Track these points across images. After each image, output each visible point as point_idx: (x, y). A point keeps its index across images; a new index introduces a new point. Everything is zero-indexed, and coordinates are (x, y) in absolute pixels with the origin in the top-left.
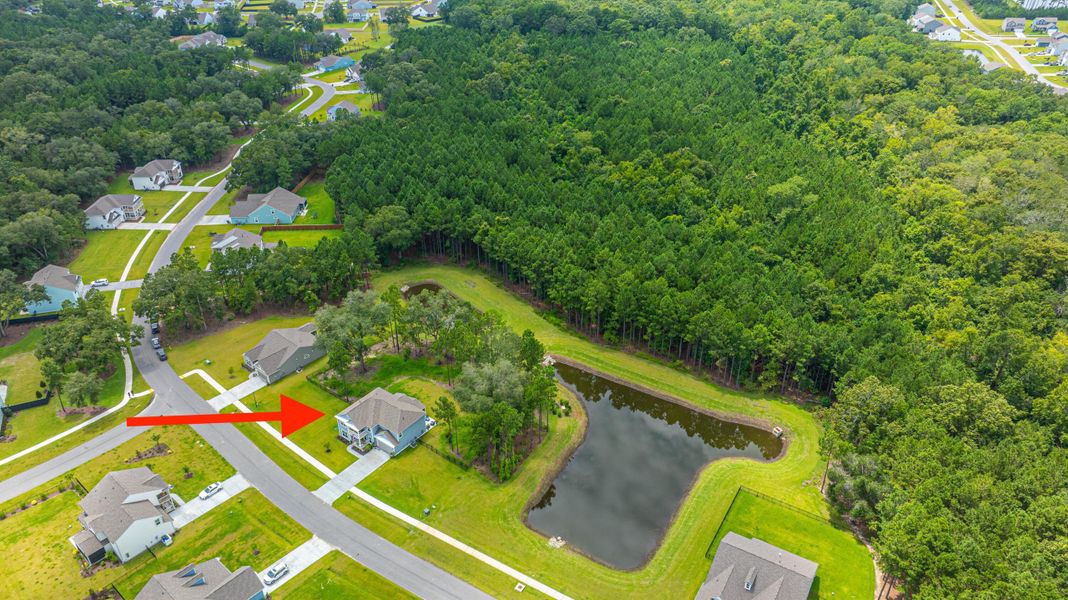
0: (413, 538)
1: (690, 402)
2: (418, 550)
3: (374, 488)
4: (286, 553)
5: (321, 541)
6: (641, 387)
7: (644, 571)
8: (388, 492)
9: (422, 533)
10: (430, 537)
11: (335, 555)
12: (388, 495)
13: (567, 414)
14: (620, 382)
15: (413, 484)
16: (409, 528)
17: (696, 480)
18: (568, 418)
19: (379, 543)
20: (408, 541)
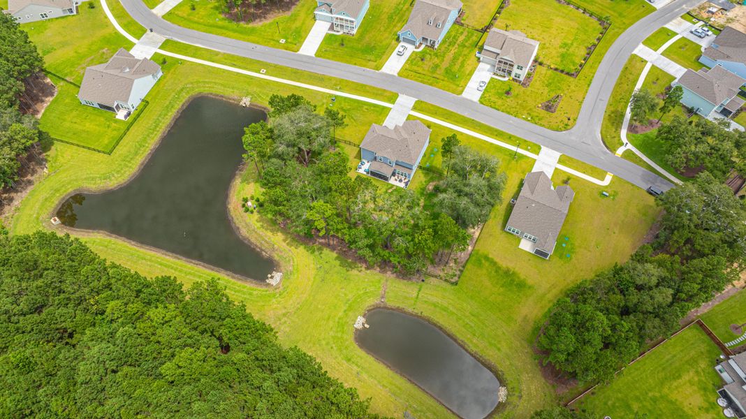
0: (335, 85)
1: (128, 245)
2: (330, 79)
3: (378, 109)
4: (406, 63)
5: (391, 73)
6: (175, 257)
7: (189, 95)
8: (367, 109)
9: (332, 89)
10: (325, 87)
11: (378, 68)
12: (366, 107)
13: (246, 200)
14: (197, 262)
15: (352, 118)
16: (340, 89)
17: (142, 164)
18: (245, 197)
19: (355, 79)
20: (338, 83)
